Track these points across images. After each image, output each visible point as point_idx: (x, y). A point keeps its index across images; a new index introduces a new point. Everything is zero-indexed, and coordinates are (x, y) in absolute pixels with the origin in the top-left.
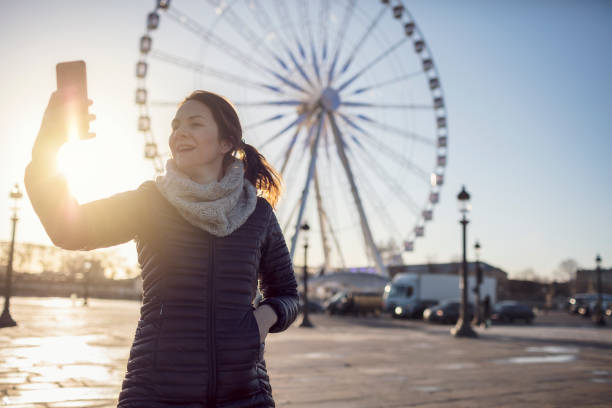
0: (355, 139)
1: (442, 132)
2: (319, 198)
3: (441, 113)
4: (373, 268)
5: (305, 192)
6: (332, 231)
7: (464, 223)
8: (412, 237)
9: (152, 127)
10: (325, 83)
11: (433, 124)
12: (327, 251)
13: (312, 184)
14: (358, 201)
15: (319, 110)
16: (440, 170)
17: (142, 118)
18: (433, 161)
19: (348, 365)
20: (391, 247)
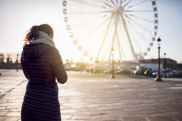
0: (129, 22)
1: (156, 19)
2: (118, 40)
3: (156, 12)
4: (134, 60)
5: (114, 38)
6: (122, 50)
7: (159, 48)
8: (146, 51)
9: (68, 21)
10: (119, 5)
11: (154, 16)
12: (120, 56)
13: (116, 36)
14: (130, 41)
15: (118, 13)
16: (155, 31)
17: (65, 18)
18: (154, 28)
19: (122, 89)
20: (140, 54)
